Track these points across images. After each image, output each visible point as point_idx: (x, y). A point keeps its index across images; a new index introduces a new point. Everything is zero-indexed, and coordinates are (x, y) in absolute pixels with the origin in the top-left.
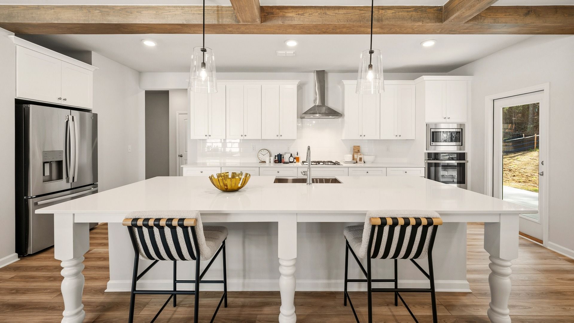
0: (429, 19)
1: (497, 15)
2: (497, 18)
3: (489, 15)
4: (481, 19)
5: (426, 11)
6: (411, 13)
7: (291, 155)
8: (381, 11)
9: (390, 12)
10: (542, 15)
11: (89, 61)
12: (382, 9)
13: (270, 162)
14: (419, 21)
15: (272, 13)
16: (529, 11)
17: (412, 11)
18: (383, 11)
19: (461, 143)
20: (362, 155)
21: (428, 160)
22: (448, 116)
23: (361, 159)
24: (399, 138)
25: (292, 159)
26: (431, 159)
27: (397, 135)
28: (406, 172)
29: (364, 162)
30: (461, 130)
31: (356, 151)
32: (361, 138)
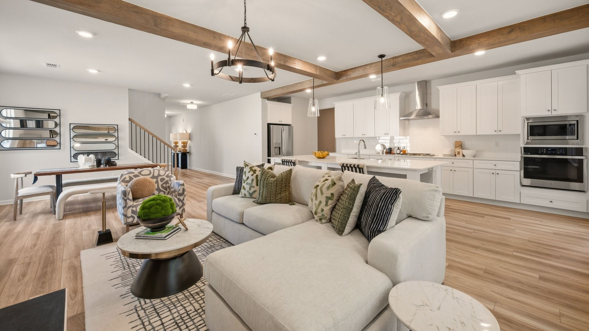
0: (426, 56)
1: (480, 40)
2: (481, 42)
3: (473, 42)
4: (466, 46)
5: (423, 52)
6: (414, 56)
7: (398, 148)
8: (395, 60)
9: (400, 59)
10: (527, 28)
11: (290, 102)
12: (395, 58)
13: (383, 153)
14: (419, 59)
15: (342, 74)
16: (513, 29)
17: (414, 55)
18: (396, 59)
19: (575, 137)
20: (461, 149)
21: (524, 154)
22: (553, 108)
23: (459, 153)
24: (499, 133)
25: (398, 151)
26: (529, 153)
27: (497, 130)
28: (495, 165)
29: (464, 156)
30: (575, 122)
31: (456, 146)
32: (456, 134)
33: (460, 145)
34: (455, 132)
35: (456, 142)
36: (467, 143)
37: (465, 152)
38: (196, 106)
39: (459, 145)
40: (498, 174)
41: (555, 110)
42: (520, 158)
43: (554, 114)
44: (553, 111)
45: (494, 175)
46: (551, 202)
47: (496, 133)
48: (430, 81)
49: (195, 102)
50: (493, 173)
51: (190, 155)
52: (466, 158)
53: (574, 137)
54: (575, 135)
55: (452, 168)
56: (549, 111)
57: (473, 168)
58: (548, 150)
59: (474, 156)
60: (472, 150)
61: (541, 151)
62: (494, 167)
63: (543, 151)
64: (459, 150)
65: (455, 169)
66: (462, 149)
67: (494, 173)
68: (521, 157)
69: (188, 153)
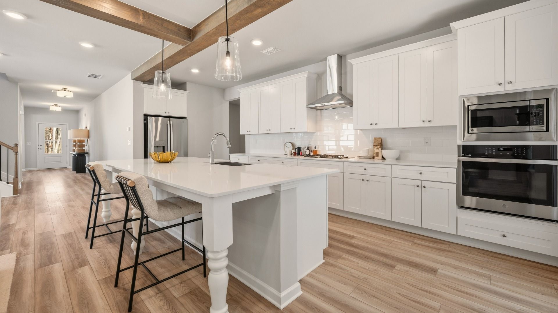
7: (308, 147)
11: (185, 89)
13: (291, 154)
19: (544, 127)
20: (380, 149)
21: (463, 156)
22: (508, 79)
23: (377, 154)
24: (429, 125)
25: (308, 152)
26: (470, 155)
27: (425, 120)
28: (421, 174)
29: (383, 158)
30: (544, 102)
31: (376, 144)
32: (372, 127)
33: (381, 144)
34: (371, 124)
35: (375, 139)
36: (389, 141)
37: (385, 153)
38: (72, 93)
39: (379, 144)
40: (424, 187)
41: (510, 83)
42: (457, 161)
43: (510, 89)
44: (507, 85)
45: (419, 188)
46: (504, 236)
47: (424, 125)
48: (345, 56)
49: (69, 88)
50: (418, 186)
51: (89, 156)
52: (386, 162)
53: (542, 128)
54: (543, 124)
55: (363, 177)
56: (500, 84)
57: (391, 177)
58: (499, 149)
59: (398, 159)
60: (394, 151)
61: (488, 151)
62: (419, 177)
63: (492, 151)
64: (376, 151)
65: (368, 178)
66: (382, 149)
67: (420, 185)
68: (459, 161)
69: (87, 153)
